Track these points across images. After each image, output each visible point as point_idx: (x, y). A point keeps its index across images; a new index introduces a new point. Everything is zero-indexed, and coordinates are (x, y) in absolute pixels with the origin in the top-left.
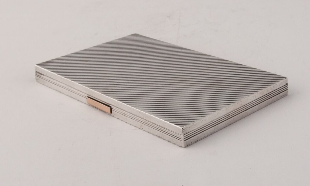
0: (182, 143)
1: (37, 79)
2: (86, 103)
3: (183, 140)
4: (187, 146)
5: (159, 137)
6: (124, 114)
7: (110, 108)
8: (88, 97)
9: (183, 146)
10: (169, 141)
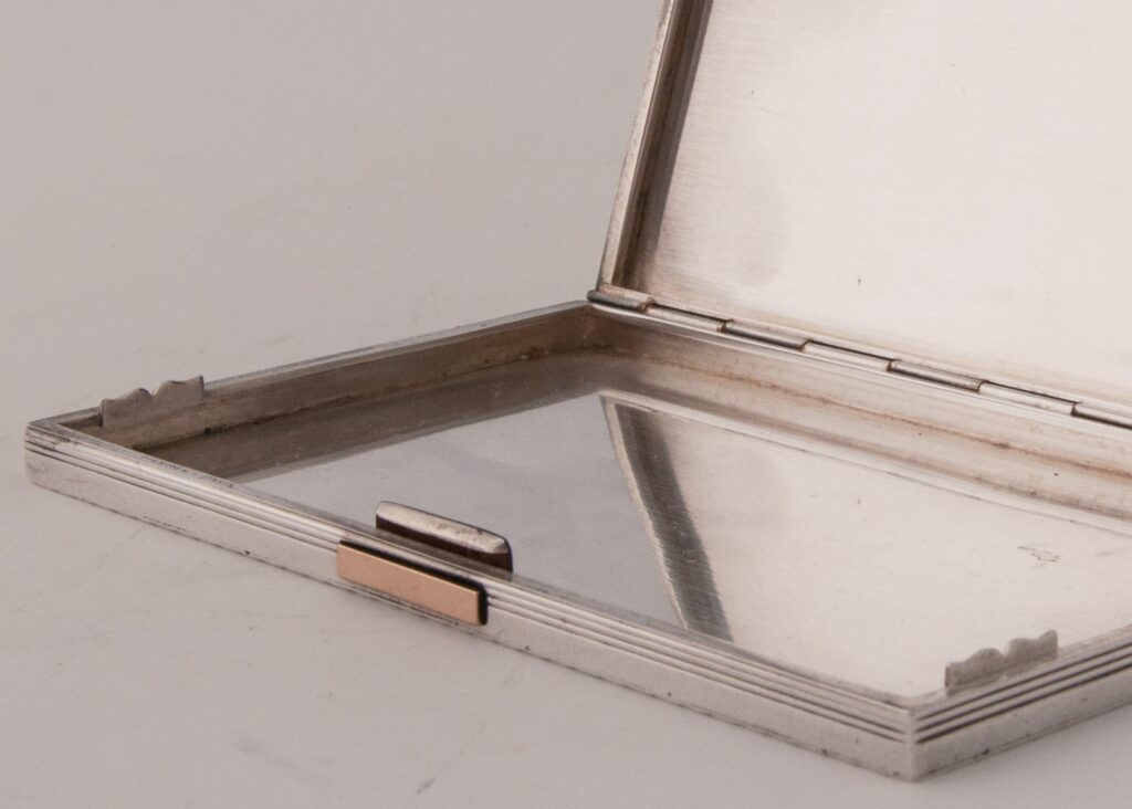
0: (905, 752)
1: (33, 470)
2: (334, 578)
3: (909, 738)
4: (932, 771)
5: (769, 733)
6: (560, 623)
7: (474, 593)
8: (343, 543)
9: (908, 768)
10: (825, 753)
